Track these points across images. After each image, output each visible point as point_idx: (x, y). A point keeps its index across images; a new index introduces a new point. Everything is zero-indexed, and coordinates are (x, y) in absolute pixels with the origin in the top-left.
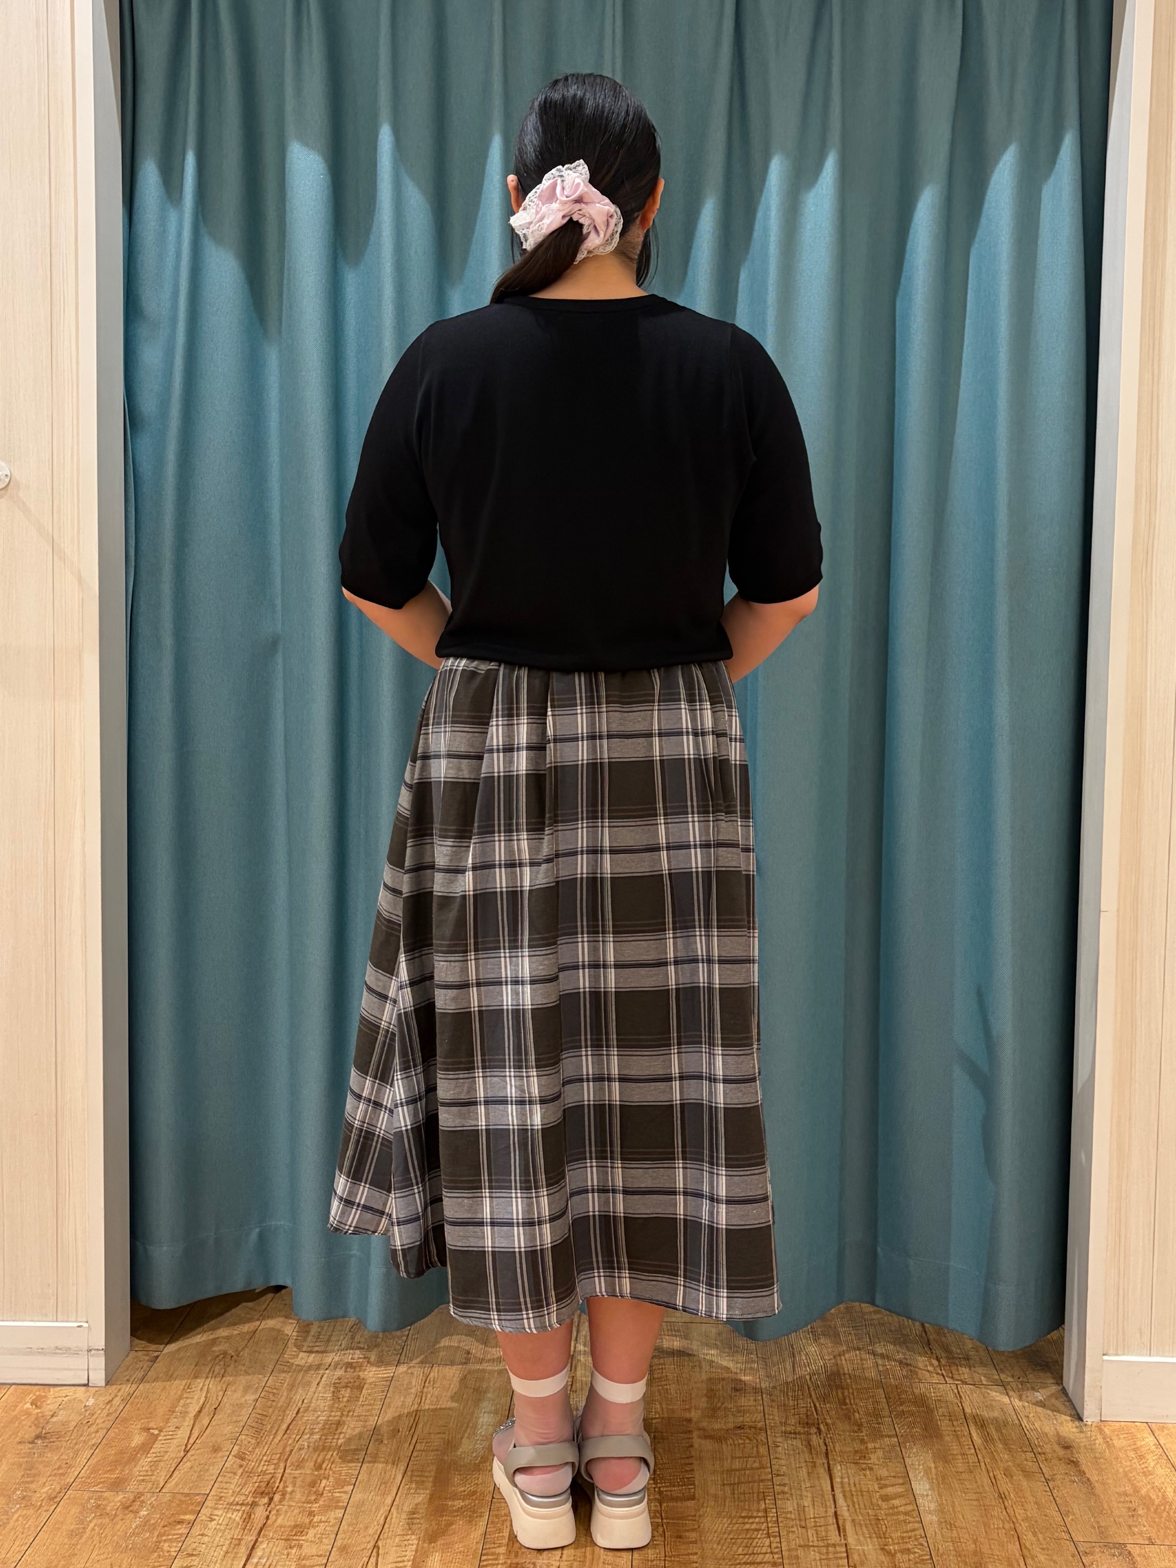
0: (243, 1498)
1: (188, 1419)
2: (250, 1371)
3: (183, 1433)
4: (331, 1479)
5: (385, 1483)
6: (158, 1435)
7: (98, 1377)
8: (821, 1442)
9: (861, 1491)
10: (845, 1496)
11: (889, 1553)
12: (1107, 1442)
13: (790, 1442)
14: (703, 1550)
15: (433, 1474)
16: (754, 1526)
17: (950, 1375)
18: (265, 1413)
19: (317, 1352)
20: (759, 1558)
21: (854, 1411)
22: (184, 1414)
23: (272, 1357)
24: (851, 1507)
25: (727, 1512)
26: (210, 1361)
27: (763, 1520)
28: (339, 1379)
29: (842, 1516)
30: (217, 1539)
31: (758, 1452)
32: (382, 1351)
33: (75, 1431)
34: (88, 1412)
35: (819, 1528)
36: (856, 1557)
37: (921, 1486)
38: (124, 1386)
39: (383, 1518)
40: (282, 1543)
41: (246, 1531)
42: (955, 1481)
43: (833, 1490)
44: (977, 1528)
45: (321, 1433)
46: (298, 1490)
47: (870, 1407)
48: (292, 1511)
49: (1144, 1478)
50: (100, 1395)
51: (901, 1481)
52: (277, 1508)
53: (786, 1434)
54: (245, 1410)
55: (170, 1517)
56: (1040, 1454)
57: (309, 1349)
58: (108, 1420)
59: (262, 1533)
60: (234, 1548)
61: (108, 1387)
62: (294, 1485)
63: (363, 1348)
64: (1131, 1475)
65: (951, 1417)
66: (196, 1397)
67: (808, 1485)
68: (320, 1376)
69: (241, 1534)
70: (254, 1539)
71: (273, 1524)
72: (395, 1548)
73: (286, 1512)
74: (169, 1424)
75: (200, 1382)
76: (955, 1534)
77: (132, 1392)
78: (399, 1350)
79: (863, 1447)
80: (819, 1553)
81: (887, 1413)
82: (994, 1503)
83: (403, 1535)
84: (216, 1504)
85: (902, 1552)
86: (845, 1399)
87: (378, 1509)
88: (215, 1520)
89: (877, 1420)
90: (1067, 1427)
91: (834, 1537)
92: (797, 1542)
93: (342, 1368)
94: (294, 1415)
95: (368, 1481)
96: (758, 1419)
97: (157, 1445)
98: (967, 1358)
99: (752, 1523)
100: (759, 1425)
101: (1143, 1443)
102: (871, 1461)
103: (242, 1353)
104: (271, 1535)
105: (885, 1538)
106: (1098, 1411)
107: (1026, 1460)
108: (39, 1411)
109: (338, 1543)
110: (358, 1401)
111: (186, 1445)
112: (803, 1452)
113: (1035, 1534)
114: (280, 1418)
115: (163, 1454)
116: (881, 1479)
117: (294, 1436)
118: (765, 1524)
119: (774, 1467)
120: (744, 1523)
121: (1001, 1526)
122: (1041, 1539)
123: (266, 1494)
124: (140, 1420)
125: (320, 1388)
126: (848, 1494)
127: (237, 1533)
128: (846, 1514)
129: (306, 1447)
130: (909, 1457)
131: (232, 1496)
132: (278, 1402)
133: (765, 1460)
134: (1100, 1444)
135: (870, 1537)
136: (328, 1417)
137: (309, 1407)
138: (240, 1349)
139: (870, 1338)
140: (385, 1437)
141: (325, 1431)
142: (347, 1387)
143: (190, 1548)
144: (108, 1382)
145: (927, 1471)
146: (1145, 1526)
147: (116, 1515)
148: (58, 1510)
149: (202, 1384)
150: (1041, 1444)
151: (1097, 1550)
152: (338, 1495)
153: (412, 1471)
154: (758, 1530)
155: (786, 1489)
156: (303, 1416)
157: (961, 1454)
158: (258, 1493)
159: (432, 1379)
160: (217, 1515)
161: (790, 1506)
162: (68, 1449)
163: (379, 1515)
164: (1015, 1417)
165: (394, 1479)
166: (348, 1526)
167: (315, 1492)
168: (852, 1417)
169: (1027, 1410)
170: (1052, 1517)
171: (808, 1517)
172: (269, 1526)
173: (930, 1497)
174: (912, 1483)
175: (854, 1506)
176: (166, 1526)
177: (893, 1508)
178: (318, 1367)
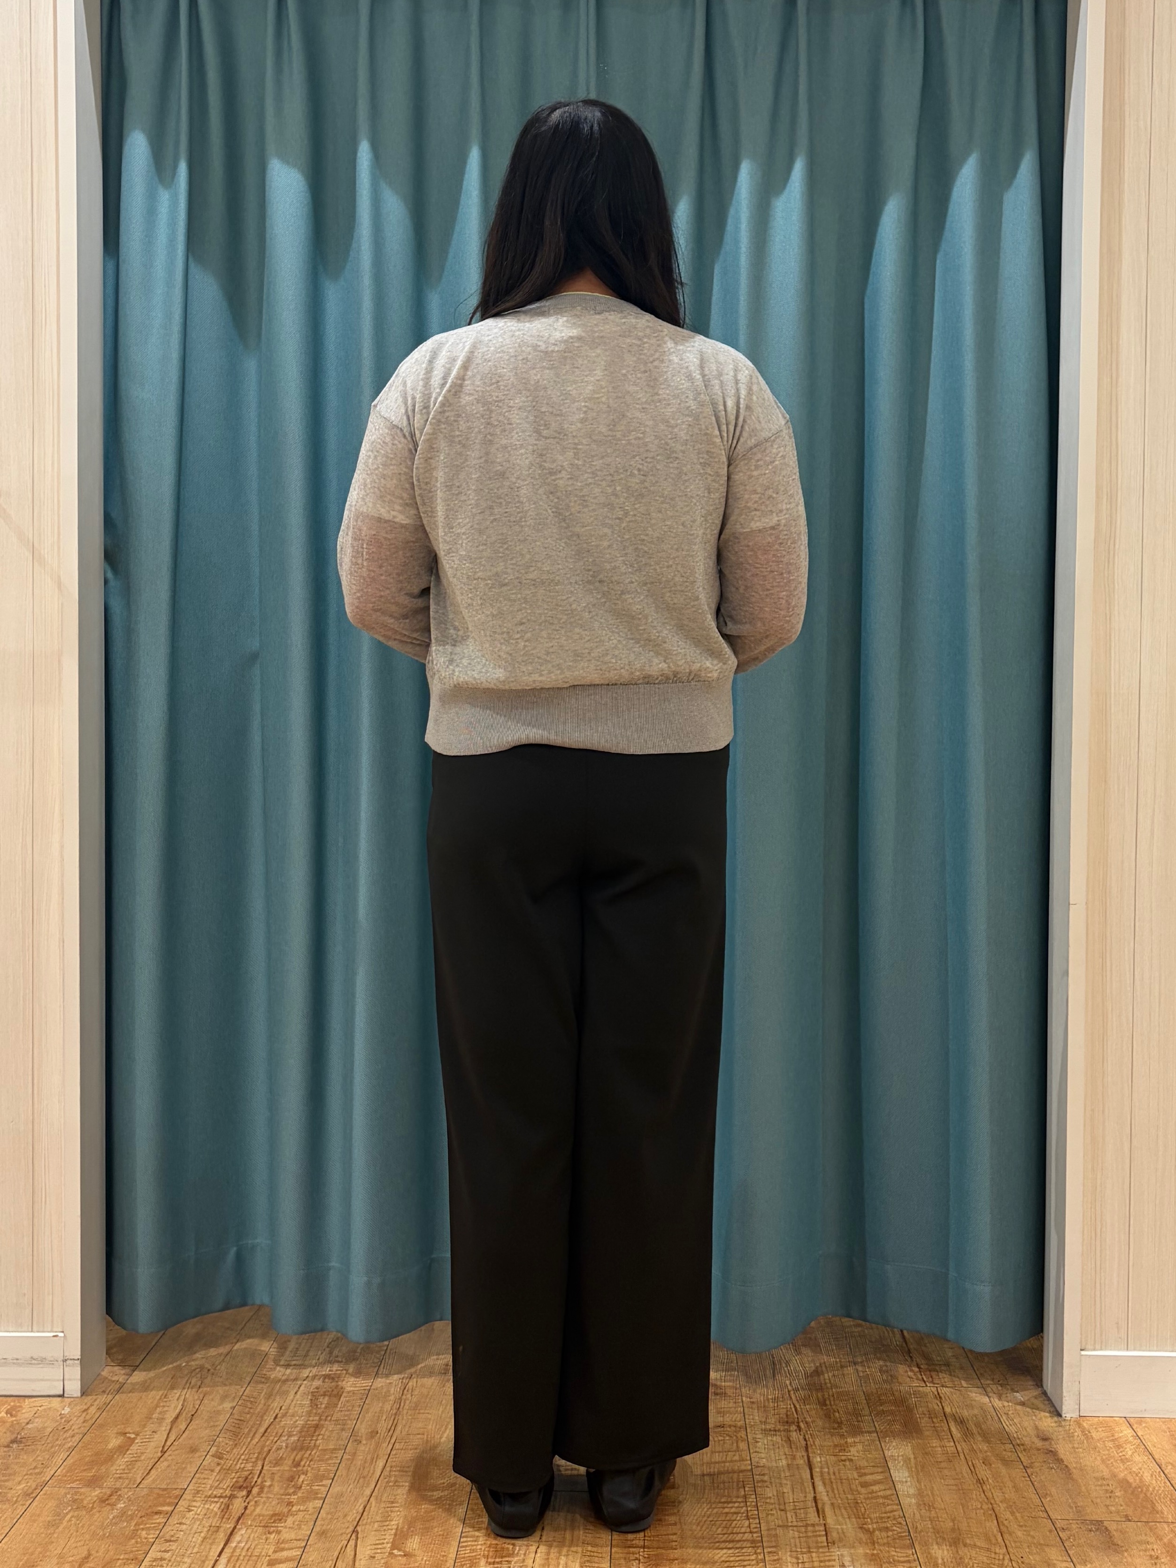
0: (221, 1491)
1: (164, 1424)
2: (227, 1383)
3: (160, 1437)
4: (309, 1475)
5: (364, 1477)
6: (134, 1439)
7: (74, 1387)
8: (801, 1437)
9: (841, 1480)
10: (824, 1484)
11: (868, 1530)
12: (1086, 1434)
13: (769, 1438)
14: (682, 1531)
15: (412, 1469)
16: (733, 1510)
17: (931, 1379)
18: (242, 1418)
19: (295, 1365)
20: (739, 1537)
21: (834, 1411)
22: (161, 1420)
23: (249, 1370)
24: (830, 1492)
25: (707, 1499)
26: (187, 1375)
27: (742, 1504)
28: (317, 1388)
29: (822, 1500)
30: (195, 1527)
31: (738, 1447)
32: (360, 1364)
33: (51, 1435)
34: (64, 1420)
35: (798, 1511)
36: (835, 1535)
37: (900, 1474)
38: (100, 1397)
39: (362, 1507)
40: (260, 1530)
41: (224, 1520)
42: (934, 1470)
43: (812, 1478)
44: (956, 1509)
45: (299, 1435)
46: (276, 1484)
47: (850, 1407)
48: (270, 1503)
49: (1121, 1465)
50: (76, 1405)
51: (880, 1470)
52: (256, 1499)
53: (766, 1432)
54: (222, 1416)
55: (147, 1510)
56: (1018, 1445)
57: (286, 1363)
58: (84, 1427)
59: (240, 1522)
60: (212, 1535)
61: (83, 1397)
62: (272, 1480)
63: (342, 1362)
64: (1110, 1462)
65: (932, 1415)
66: (173, 1406)
67: (787, 1474)
68: (298, 1386)
69: (219, 1522)
70: (233, 1526)
71: (251, 1514)
72: (373, 1533)
73: (264, 1503)
74: (146, 1429)
75: (177, 1393)
76: (933, 1514)
77: (108, 1402)
78: (377, 1363)
79: (842, 1442)
80: (799, 1532)
81: (866, 1412)
82: (972, 1487)
83: (383, 1521)
84: (193, 1497)
85: (880, 1530)
86: (825, 1400)
87: (356, 1499)
88: (193, 1510)
89: (857, 1418)
90: (1046, 1422)
91: (813, 1517)
92: (777, 1523)
93: (319, 1379)
94: (272, 1420)
95: (347, 1475)
96: (738, 1419)
97: (134, 1448)
98: (948, 1365)
99: (732, 1507)
100: (739, 1424)
101: (1121, 1435)
102: (852, 1453)
103: (219, 1367)
104: (249, 1523)
105: (864, 1518)
106: (1077, 1407)
107: (1005, 1450)
108: (14, 1419)
109: (317, 1529)
110: (337, 1407)
111: (163, 1447)
112: (783, 1446)
113: (1012, 1513)
114: (258, 1422)
115: (139, 1455)
116: (860, 1469)
117: (272, 1438)
118: (744, 1508)
119: (754, 1460)
120: (724, 1508)
121: (979, 1507)
122: (1019, 1518)
123: (244, 1488)
124: (116, 1427)
125: (298, 1396)
126: (827, 1481)
127: (215, 1522)
128: (826, 1498)
129: (284, 1447)
130: (889, 1450)
131: (210, 1490)
132: (256, 1408)
133: (745, 1455)
134: (1078, 1436)
135: (849, 1518)
136: (308, 1420)
137: (287, 1413)
138: (217, 1363)
139: (851, 1349)
140: (364, 1438)
141: (303, 1434)
142: (324, 1395)
143: (168, 1535)
144: (84, 1393)
145: (907, 1460)
146: (1121, 1506)
147: (93, 1508)
148: (34, 1504)
149: (178, 1395)
150: (1020, 1437)
151: (1074, 1526)
152: (317, 1488)
153: (391, 1467)
154: (737, 1513)
155: (766, 1478)
156: (281, 1421)
157: (940, 1446)
158: (236, 1487)
159: (411, 1388)
160: (194, 1506)
161: (770, 1492)
162: (44, 1452)
163: (359, 1504)
164: (995, 1414)
165: (373, 1474)
166: (328, 1514)
167: (293, 1486)
168: (832, 1416)
169: (1007, 1409)
170: (1031, 1499)
171: (787, 1501)
172: (248, 1515)
173: (909, 1483)
174: (892, 1471)
175: (833, 1491)
176: (144, 1516)
177: (872, 1492)
178: (296, 1379)
